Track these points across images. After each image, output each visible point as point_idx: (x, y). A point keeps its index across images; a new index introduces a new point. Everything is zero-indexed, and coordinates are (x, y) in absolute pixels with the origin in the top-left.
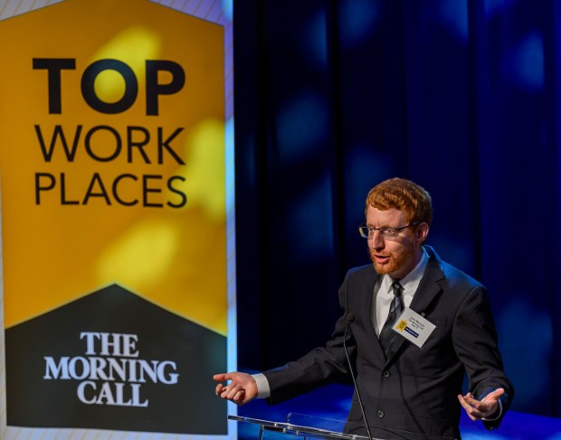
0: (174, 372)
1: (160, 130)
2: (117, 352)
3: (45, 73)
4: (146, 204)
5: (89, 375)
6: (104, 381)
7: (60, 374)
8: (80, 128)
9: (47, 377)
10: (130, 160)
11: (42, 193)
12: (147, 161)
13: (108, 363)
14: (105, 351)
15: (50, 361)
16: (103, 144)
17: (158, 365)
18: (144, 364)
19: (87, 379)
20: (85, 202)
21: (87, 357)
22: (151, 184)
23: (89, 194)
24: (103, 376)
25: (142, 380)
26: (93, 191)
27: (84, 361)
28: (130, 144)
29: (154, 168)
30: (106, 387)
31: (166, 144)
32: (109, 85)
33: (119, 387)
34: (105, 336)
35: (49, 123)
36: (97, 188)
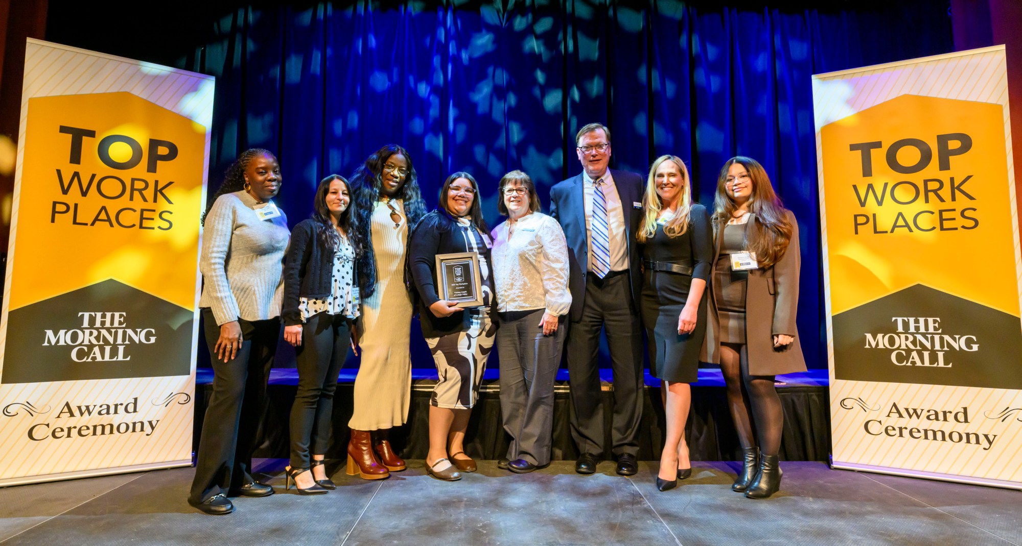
0: (153, 335)
1: (157, 182)
2: (108, 325)
3: (69, 136)
4: (141, 227)
6: (96, 345)
7: (58, 341)
8: (93, 176)
9: (46, 344)
10: (131, 199)
11: (57, 215)
12: (145, 200)
16: (113, 188)
17: (140, 332)
18: (130, 332)
19: (80, 345)
20: (93, 224)
21: (82, 330)
22: (146, 214)
23: (96, 219)
25: (127, 342)
26: (100, 218)
27: (79, 332)
28: (133, 189)
29: (150, 205)
30: (96, 349)
31: (161, 191)
32: (120, 152)
33: (108, 349)
34: (99, 315)
35: (68, 171)
36: (103, 216)
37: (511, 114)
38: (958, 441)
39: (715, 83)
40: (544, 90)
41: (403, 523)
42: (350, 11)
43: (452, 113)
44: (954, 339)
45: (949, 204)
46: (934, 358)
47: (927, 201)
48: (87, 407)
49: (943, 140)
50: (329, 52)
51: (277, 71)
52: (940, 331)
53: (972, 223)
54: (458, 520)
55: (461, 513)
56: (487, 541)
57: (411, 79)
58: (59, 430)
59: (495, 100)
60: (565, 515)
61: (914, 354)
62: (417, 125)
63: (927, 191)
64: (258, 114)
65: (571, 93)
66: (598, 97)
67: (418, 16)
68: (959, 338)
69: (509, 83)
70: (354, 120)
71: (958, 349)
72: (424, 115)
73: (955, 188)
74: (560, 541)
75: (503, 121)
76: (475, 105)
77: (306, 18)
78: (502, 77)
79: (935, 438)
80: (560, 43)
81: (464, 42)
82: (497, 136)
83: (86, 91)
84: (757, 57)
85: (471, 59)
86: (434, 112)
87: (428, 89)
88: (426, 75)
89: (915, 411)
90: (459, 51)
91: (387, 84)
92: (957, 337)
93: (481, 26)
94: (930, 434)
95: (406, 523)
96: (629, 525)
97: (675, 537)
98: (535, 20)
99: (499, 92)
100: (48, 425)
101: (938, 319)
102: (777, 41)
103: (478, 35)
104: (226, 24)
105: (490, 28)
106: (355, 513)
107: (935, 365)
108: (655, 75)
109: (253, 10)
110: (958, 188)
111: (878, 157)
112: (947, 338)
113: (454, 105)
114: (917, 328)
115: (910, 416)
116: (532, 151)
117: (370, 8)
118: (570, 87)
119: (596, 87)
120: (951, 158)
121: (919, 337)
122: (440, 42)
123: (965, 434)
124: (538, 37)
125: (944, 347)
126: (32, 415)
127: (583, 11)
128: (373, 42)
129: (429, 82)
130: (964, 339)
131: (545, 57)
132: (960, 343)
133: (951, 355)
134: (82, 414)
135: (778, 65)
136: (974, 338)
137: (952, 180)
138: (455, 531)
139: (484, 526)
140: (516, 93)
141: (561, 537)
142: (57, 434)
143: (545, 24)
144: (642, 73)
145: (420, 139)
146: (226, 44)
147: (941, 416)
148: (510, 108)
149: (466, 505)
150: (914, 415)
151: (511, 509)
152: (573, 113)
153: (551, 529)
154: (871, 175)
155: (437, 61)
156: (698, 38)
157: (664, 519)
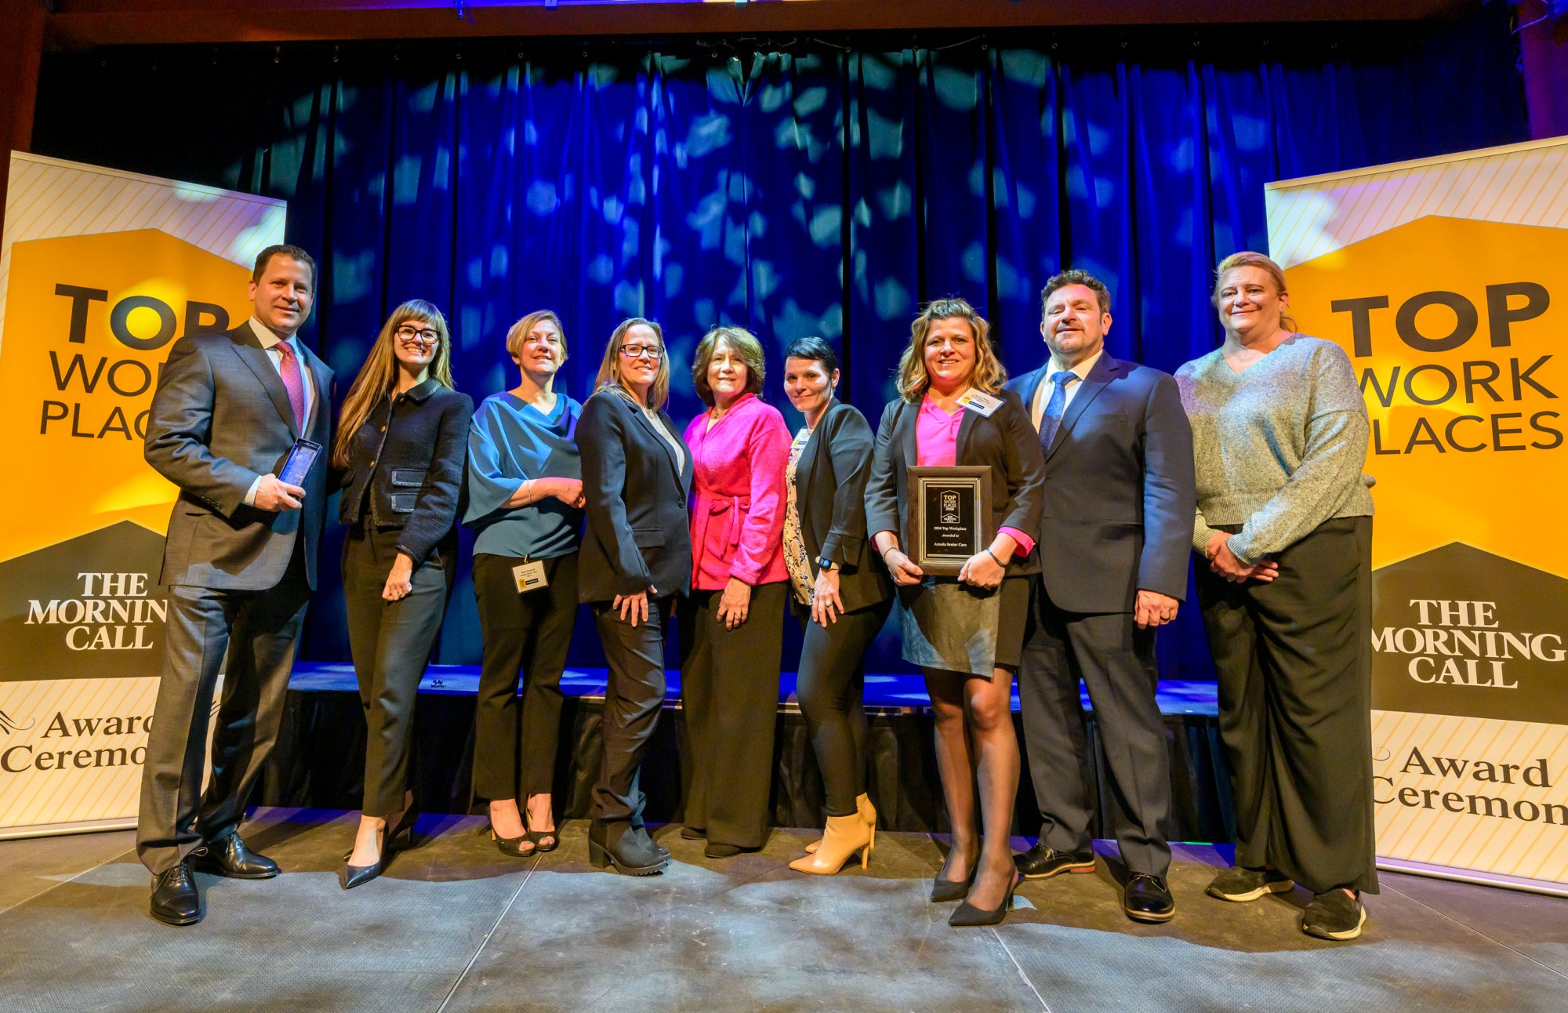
2: (121, 593)
3: (69, 300)
5: (84, 618)
6: (102, 625)
8: (104, 360)
9: (30, 622)
11: (49, 422)
13: (108, 605)
14: (106, 592)
15: (35, 605)
18: (153, 604)
19: (80, 623)
20: (101, 436)
21: (83, 600)
23: (107, 427)
24: (100, 619)
25: (149, 620)
26: (112, 425)
30: (103, 631)
32: (143, 322)
33: (120, 630)
34: (108, 576)
35: (67, 352)
36: (116, 422)
37: (757, 249)
38: (1531, 817)
39: (1103, 192)
40: (812, 207)
41: (574, 923)
42: (496, 86)
43: (659, 247)
44: (1522, 640)
45: (1509, 405)
46: (1485, 671)
47: (1470, 399)
48: (89, 722)
49: (1497, 294)
50: (462, 152)
51: (380, 184)
52: (1496, 625)
53: (1552, 439)
54: (660, 923)
55: (666, 912)
56: (706, 960)
57: (594, 193)
58: (46, 756)
59: (730, 226)
60: (835, 922)
61: (1450, 664)
62: (603, 269)
63: (1469, 383)
64: (351, 253)
65: (856, 211)
66: (902, 218)
67: (607, 91)
68: (1531, 639)
69: (753, 198)
70: (501, 260)
71: (1529, 658)
72: (614, 252)
73: (1519, 378)
74: (825, 964)
75: (744, 259)
76: (697, 235)
77: (427, 99)
78: (741, 187)
79: (1489, 812)
80: (837, 129)
81: (679, 131)
82: (733, 284)
83: (96, 229)
84: (1176, 146)
85: (690, 159)
86: (629, 247)
87: (621, 209)
88: (617, 187)
89: (1452, 762)
90: (671, 145)
91: (554, 202)
92: (1527, 636)
93: (707, 104)
94: (1480, 805)
95: (578, 925)
96: (942, 942)
97: (1018, 966)
98: (797, 93)
99: (737, 213)
100: (30, 749)
101: (1493, 604)
102: (1212, 120)
103: (702, 120)
104: (303, 110)
105: (722, 108)
106: (497, 904)
107: (1488, 684)
108: (999, 181)
109: (345, 87)
110: (1526, 377)
111: (1382, 322)
112: (1508, 636)
113: (662, 235)
114: (1455, 619)
115: (1444, 773)
116: (791, 309)
117: (529, 80)
118: (856, 202)
119: (898, 201)
120: (1511, 324)
121: (1459, 634)
122: (641, 132)
123: (1544, 807)
124: (800, 121)
125: (1504, 654)
126: (8, 733)
127: (876, 75)
128: (532, 134)
129: (623, 198)
130: (1538, 640)
131: (813, 154)
132: (1533, 647)
133: (1516, 666)
134: (80, 732)
135: (1213, 158)
136: (1558, 638)
137: (1514, 363)
138: (655, 941)
139: (703, 935)
140: (764, 213)
141: (828, 958)
142: (44, 764)
143: (812, 100)
144: (977, 177)
145: (608, 289)
146: (302, 144)
147: (1499, 774)
148: (754, 239)
149: (674, 898)
150: (1452, 771)
151: (748, 909)
152: (861, 245)
153: (812, 944)
154: (1369, 354)
155: (635, 163)
156: (1072, 116)
157: (1001, 936)
